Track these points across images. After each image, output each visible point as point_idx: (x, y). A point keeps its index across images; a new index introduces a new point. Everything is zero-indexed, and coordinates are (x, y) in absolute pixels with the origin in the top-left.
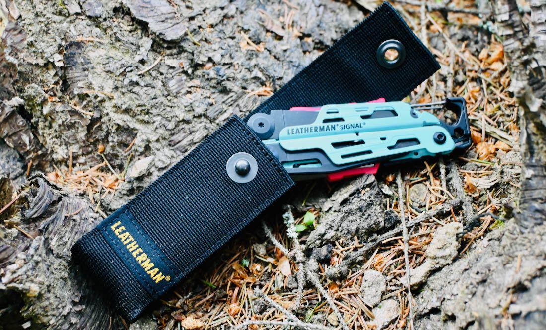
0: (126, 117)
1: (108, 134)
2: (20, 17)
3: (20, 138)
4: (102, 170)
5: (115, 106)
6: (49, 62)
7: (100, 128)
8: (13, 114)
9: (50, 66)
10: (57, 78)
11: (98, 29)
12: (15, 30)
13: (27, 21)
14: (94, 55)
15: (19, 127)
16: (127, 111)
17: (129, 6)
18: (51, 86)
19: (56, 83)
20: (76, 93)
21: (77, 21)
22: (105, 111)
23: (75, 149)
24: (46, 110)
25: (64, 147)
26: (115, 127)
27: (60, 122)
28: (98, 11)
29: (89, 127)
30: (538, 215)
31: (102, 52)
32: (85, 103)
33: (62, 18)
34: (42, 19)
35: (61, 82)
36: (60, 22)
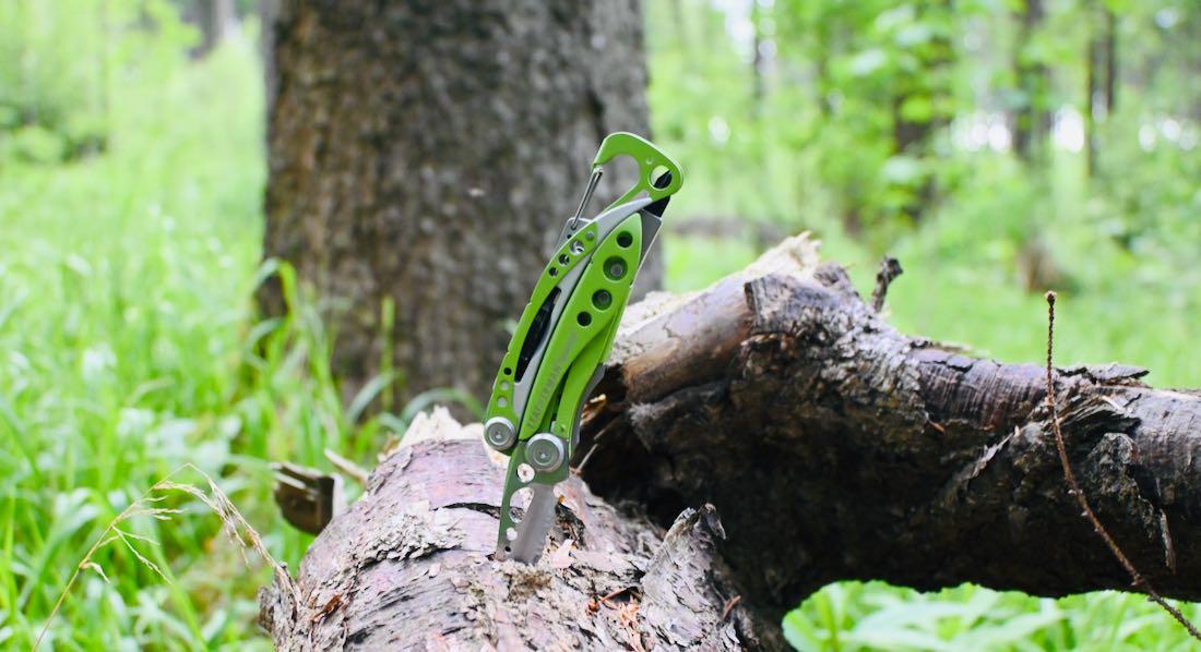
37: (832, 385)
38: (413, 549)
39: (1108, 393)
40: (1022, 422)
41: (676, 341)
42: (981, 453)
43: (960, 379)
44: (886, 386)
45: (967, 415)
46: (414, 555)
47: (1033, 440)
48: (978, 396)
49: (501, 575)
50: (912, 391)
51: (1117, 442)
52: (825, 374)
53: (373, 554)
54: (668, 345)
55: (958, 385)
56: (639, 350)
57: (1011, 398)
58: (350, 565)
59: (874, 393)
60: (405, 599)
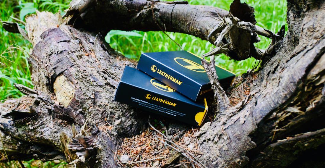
0: (112, 110)
1: (108, 114)
2: (80, 87)
3: (81, 121)
4: (106, 125)
5: (109, 107)
6: (90, 97)
7: (106, 113)
8: (79, 114)
9: (90, 99)
10: (92, 102)
11: (102, 88)
12: (78, 91)
13: (83, 88)
14: (102, 94)
15: (81, 117)
16: (112, 108)
17: (109, 82)
18: (90, 104)
19: (92, 103)
20: (98, 105)
21: (96, 87)
22: (107, 108)
23: (98, 121)
24: (89, 111)
25: (95, 121)
26: (110, 112)
27: (94, 113)
28: (102, 84)
29: (102, 114)
30: (224, 109)
31: (104, 94)
32: (100, 107)
33: (92, 87)
34: (87, 87)
35: (93, 103)
36: (92, 88)
37: (111, 5)
38: (58, 52)
39: (154, 4)
40: (142, 9)
41: (85, 2)
42: (137, 15)
43: (132, 2)
44: (120, 5)
45: (134, 9)
46: (58, 53)
47: (145, 13)
48: (135, 5)
49: (76, 56)
50: (125, 5)
51: (157, 13)
52: (110, 3)
53: (50, 53)
54: (85, 3)
55: (131, 4)
56: (80, 5)
57: (140, 5)
58: (47, 55)
59: (119, 6)
60: (61, 61)
